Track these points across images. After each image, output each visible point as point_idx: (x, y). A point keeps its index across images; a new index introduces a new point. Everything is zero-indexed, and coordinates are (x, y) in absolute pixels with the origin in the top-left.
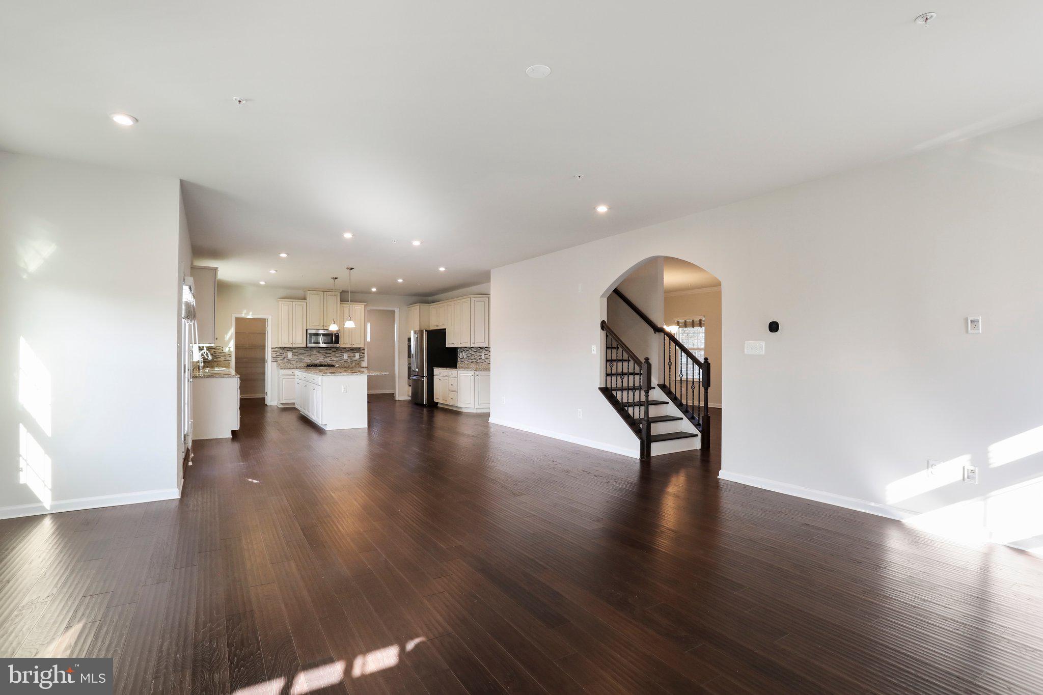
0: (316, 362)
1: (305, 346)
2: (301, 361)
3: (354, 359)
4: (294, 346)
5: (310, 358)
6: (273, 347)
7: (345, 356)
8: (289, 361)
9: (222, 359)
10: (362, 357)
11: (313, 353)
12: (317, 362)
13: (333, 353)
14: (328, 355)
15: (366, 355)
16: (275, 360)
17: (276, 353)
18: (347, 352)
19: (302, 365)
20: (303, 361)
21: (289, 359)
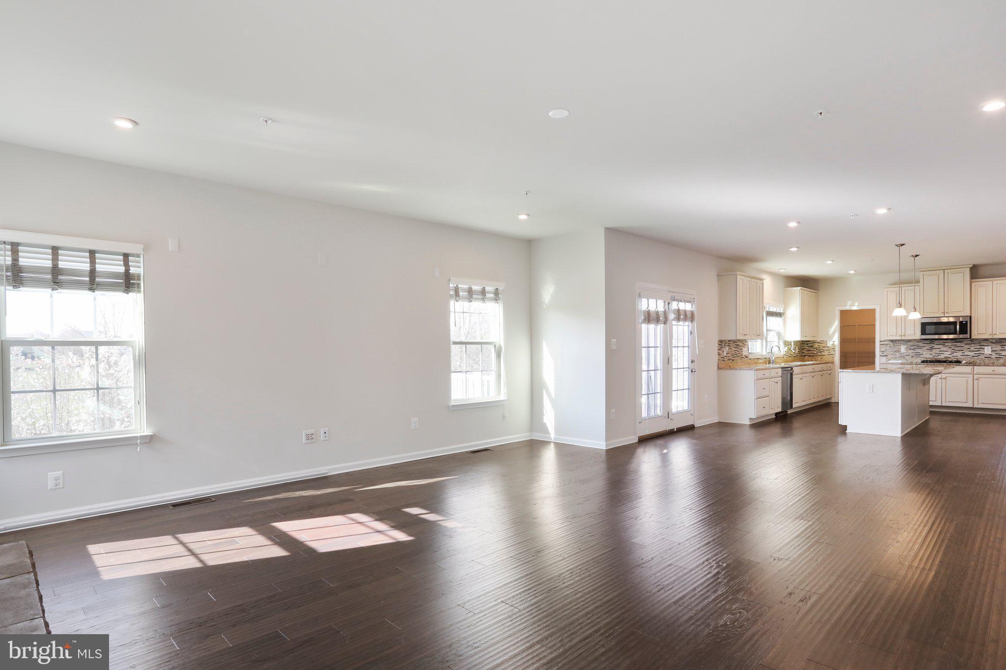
0: (939, 357)
1: (919, 338)
2: (918, 355)
4: (903, 338)
5: (931, 353)
6: (881, 340)
8: (902, 356)
9: (826, 353)
11: (936, 346)
12: (942, 357)
13: (965, 347)
14: (957, 348)
16: (883, 355)
17: (885, 346)
18: (990, 344)
19: (919, 361)
20: (921, 356)
21: (902, 353)
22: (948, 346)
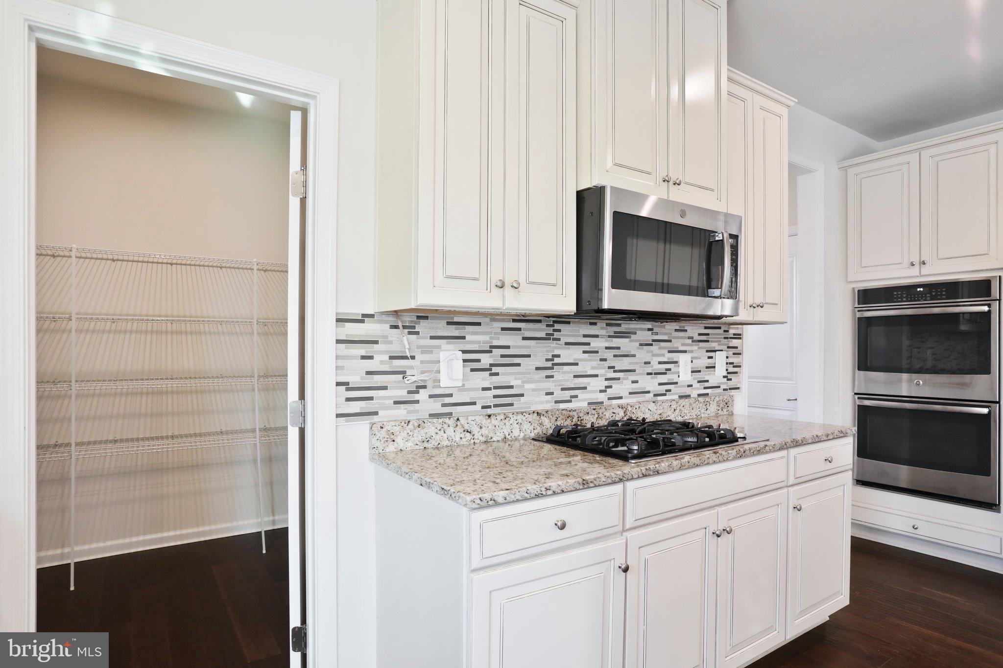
0: (573, 406)
2: (507, 399)
3: (712, 380)
5: (550, 385)
6: (346, 310)
7: (684, 369)
8: (449, 406)
10: (733, 370)
11: (568, 354)
14: (625, 363)
15: (745, 360)
17: (363, 352)
18: (688, 345)
19: (516, 433)
20: (519, 403)
21: (447, 392)
22: (597, 352)
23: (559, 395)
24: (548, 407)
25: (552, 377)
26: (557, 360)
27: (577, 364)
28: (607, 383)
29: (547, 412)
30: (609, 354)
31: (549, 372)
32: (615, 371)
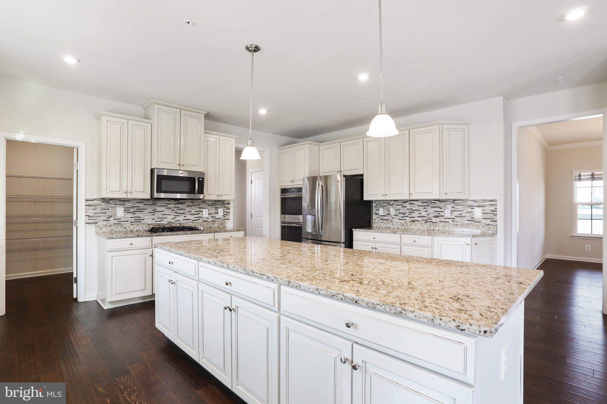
0: (162, 222)
1: (149, 197)
2: (138, 220)
3: (217, 216)
4: (130, 196)
5: (154, 217)
6: (88, 198)
7: (205, 213)
8: (119, 222)
10: (226, 214)
11: (159, 209)
12: (165, 223)
13: (188, 209)
14: (181, 211)
15: (231, 211)
16: (91, 221)
17: (93, 208)
18: (207, 206)
19: (141, 229)
20: (142, 222)
21: (119, 218)
22: (171, 208)
23: (156, 219)
24: (153, 223)
25: (155, 215)
26: (156, 210)
27: (163, 211)
28: (174, 217)
29: (152, 224)
30: (175, 209)
31: (153, 214)
32: (177, 214)
